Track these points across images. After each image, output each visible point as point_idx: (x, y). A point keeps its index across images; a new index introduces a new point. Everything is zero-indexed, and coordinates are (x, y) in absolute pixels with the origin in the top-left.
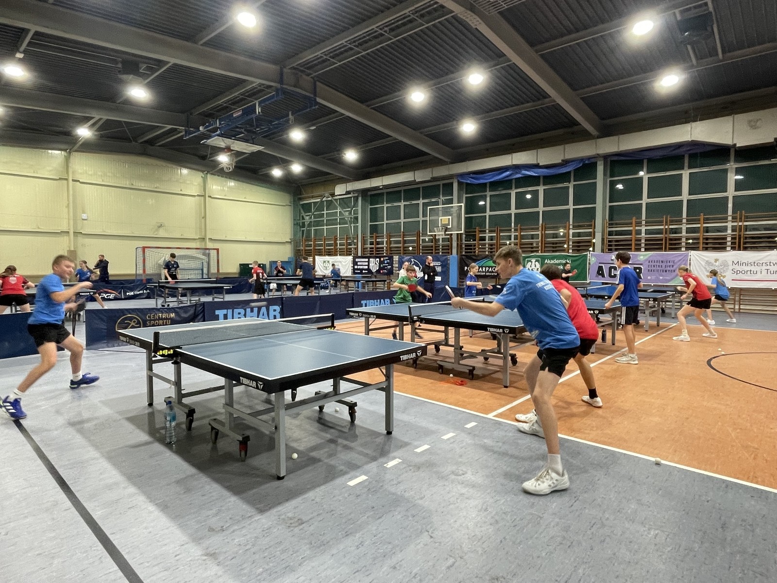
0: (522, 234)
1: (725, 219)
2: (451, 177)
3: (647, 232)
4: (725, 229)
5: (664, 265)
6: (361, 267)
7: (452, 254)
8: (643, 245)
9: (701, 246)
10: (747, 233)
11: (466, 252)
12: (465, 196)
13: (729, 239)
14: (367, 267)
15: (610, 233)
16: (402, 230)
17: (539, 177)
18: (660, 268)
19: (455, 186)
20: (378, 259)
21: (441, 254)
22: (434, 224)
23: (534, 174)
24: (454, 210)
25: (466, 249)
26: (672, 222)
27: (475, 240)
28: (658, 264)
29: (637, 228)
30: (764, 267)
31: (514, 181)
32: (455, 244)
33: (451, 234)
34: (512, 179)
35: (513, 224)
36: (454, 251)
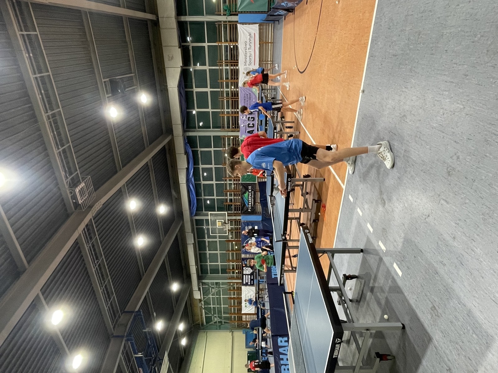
0: (228, 177)
1: (221, 70)
2: (192, 221)
3: (228, 108)
4: (226, 70)
5: (246, 99)
6: (249, 280)
7: (240, 219)
8: (235, 110)
9: (236, 81)
10: (229, 59)
11: (239, 211)
12: (204, 212)
13: (232, 68)
14: (249, 276)
15: (228, 127)
16: (225, 252)
17: (194, 168)
18: (248, 101)
19: (198, 218)
20: (244, 268)
21: (240, 226)
22: (221, 231)
23: (193, 170)
24: (213, 218)
25: (237, 211)
26: (222, 95)
27: (232, 205)
28: (246, 102)
29: (225, 113)
30: (248, 50)
31: (196, 182)
32: (234, 218)
33: (228, 220)
34: (195, 184)
35: (222, 182)
36: (238, 218)
